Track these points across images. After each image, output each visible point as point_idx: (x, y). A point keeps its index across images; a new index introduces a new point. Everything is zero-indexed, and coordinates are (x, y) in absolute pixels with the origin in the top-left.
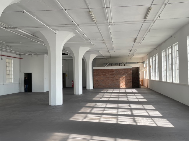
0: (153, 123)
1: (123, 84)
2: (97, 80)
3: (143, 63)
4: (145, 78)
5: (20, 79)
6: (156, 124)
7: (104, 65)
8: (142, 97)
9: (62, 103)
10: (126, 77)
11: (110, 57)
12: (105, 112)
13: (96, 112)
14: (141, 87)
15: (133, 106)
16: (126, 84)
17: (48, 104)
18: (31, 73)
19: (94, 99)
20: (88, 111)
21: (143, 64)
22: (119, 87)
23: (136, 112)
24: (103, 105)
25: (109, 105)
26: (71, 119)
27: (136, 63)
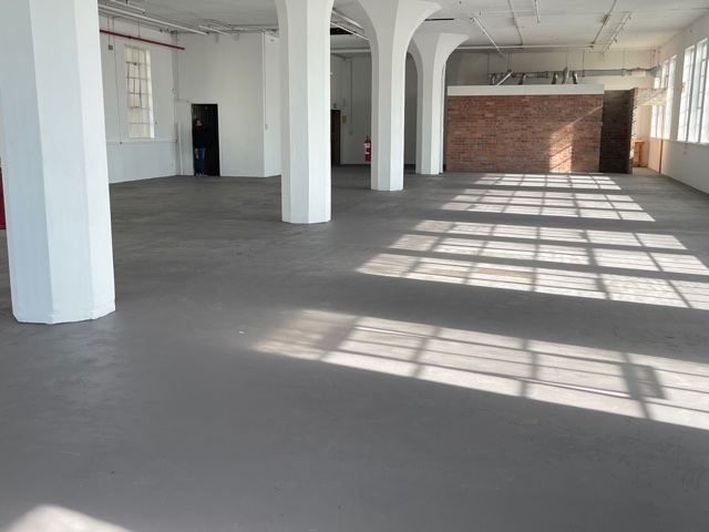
0: (675, 295)
1: (561, 158)
2: (460, 141)
3: (653, 71)
4: (653, 135)
5: (176, 125)
6: (686, 301)
7: (491, 79)
8: (636, 207)
9: (327, 217)
10: (578, 129)
11: (519, 48)
12: (487, 252)
13: (453, 250)
14: (635, 170)
15: (597, 236)
16: (575, 159)
17: (278, 219)
18: (216, 105)
19: (448, 207)
20: (424, 247)
21: (650, 77)
22: (544, 168)
23: (606, 259)
24: (483, 229)
25: (503, 230)
26: (363, 270)
27: (621, 72)
